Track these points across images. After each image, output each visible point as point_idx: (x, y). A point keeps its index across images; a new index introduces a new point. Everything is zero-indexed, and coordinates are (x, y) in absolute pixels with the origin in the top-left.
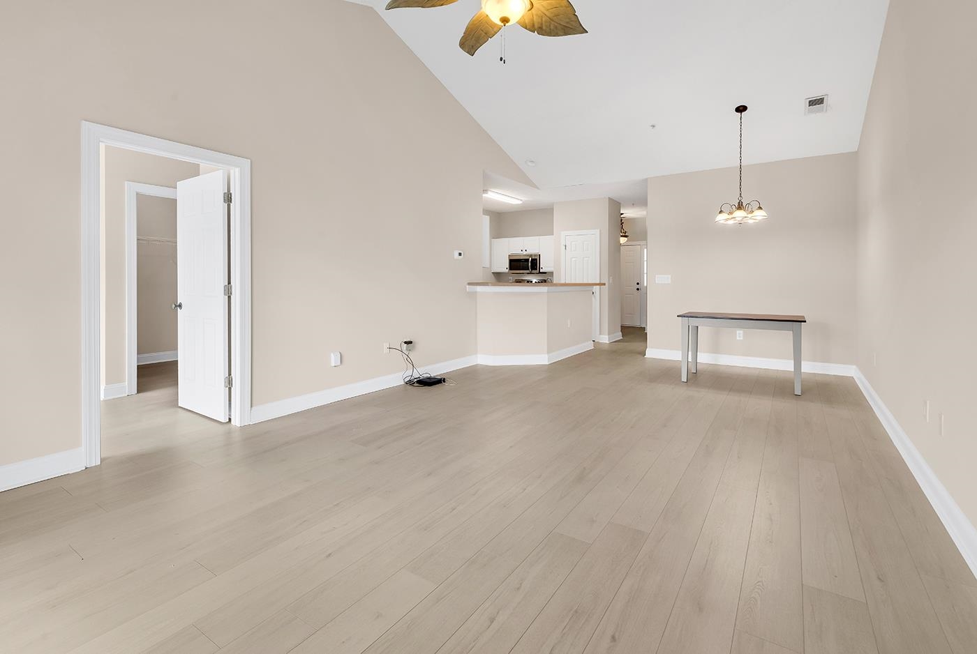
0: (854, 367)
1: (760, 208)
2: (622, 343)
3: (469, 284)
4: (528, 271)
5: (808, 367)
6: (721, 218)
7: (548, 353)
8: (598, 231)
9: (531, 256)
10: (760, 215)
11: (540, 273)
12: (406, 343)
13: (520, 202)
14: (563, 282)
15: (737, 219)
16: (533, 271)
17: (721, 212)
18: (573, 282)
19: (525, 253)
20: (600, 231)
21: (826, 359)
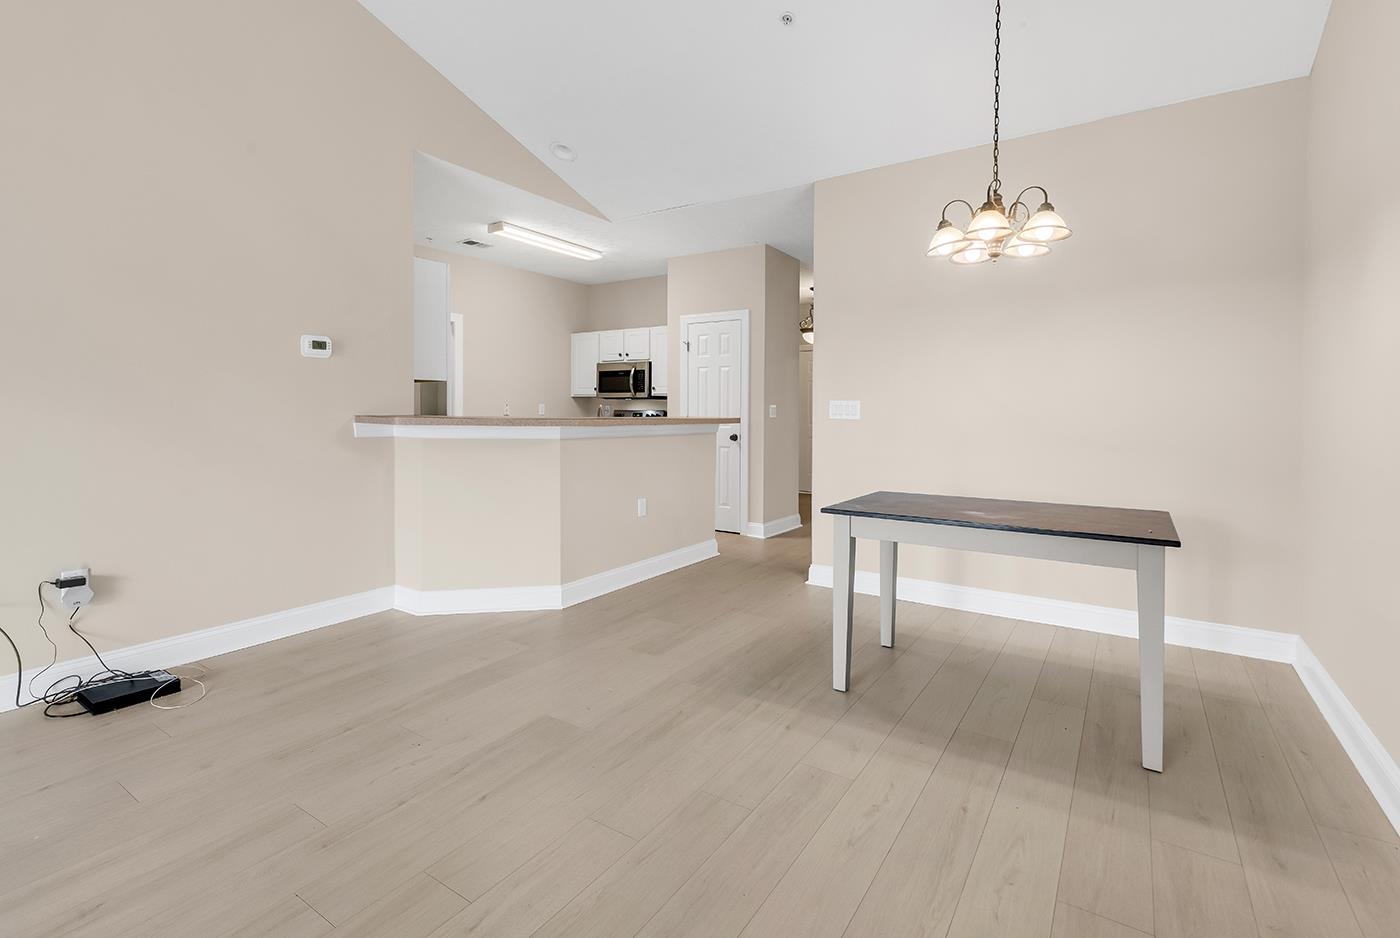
0: (1295, 638)
1: (1047, 206)
2: (790, 540)
3: (359, 419)
4: (628, 395)
5: (1179, 632)
6: (944, 243)
7: (562, 584)
8: (744, 315)
9: (634, 365)
10: (1045, 228)
11: (650, 397)
12: (62, 584)
13: (596, 256)
14: (683, 415)
15: (981, 234)
16: (639, 395)
17: (943, 224)
18: (702, 415)
19: (626, 359)
20: (750, 312)
21: (1218, 612)
